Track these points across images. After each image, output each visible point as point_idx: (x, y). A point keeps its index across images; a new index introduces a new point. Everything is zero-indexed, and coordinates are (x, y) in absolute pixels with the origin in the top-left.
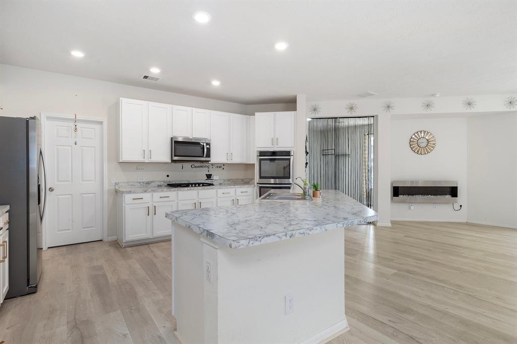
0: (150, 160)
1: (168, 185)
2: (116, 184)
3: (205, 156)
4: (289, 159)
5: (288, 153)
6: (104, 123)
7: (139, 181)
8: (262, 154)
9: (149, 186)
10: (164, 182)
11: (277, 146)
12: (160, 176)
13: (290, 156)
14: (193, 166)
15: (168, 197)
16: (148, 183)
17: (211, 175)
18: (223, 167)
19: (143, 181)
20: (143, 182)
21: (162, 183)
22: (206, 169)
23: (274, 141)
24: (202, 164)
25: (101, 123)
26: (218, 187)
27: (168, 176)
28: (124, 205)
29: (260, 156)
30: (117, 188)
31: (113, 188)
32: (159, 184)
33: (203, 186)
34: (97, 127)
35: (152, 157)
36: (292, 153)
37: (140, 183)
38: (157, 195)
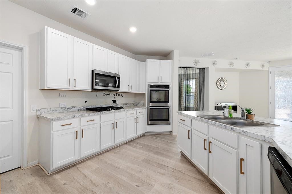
0: (74, 88)
1: (87, 109)
2: (38, 110)
3: (116, 87)
4: (169, 90)
5: (167, 87)
6: (24, 49)
7: (61, 106)
8: (151, 86)
9: (71, 110)
10: (83, 106)
11: (161, 82)
12: (79, 102)
13: (169, 88)
14: (104, 94)
15: (94, 120)
16: (69, 108)
17: (115, 101)
18: (122, 95)
19: (65, 106)
20: (65, 108)
21: (81, 108)
22: (113, 96)
23: (160, 78)
24: (110, 93)
25: (21, 49)
26: (127, 110)
27: (86, 102)
28: (52, 132)
29: (150, 88)
30: (39, 113)
31: (34, 114)
32: (79, 109)
33: (117, 109)
34: (16, 53)
35: (76, 86)
36: (170, 87)
37: (62, 108)
38: (84, 120)
